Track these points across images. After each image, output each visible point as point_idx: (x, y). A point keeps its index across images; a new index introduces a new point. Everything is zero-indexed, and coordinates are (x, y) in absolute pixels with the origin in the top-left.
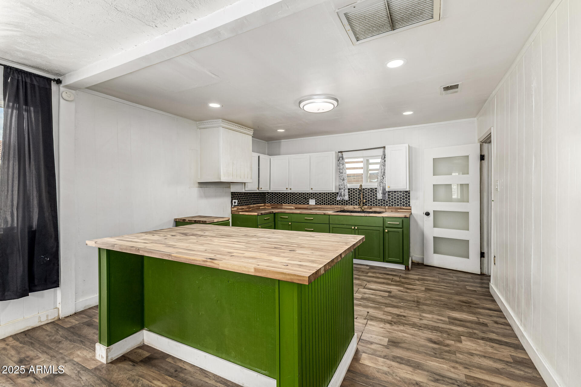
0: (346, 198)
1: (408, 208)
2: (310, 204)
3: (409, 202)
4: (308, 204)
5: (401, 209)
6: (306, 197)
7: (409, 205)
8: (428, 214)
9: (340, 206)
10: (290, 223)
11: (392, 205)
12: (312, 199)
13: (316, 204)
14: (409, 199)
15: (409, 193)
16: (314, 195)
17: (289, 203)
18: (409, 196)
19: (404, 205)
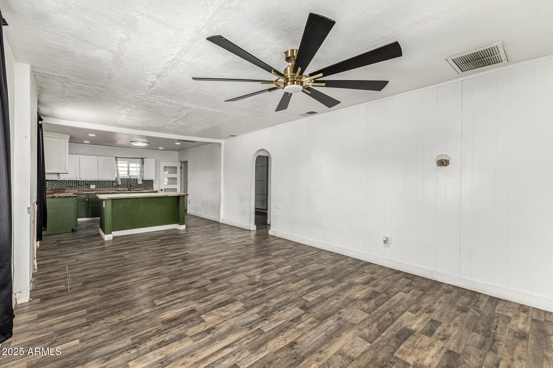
0: (120, 184)
1: (152, 188)
2: (91, 188)
3: (153, 185)
4: (89, 188)
5: (149, 188)
6: (87, 184)
7: (153, 187)
8: (162, 190)
9: (114, 189)
10: (87, 200)
11: (145, 187)
12: (93, 184)
13: (96, 188)
14: (153, 184)
15: (153, 181)
16: (94, 182)
17: (71, 188)
18: (153, 183)
19: (150, 187)
